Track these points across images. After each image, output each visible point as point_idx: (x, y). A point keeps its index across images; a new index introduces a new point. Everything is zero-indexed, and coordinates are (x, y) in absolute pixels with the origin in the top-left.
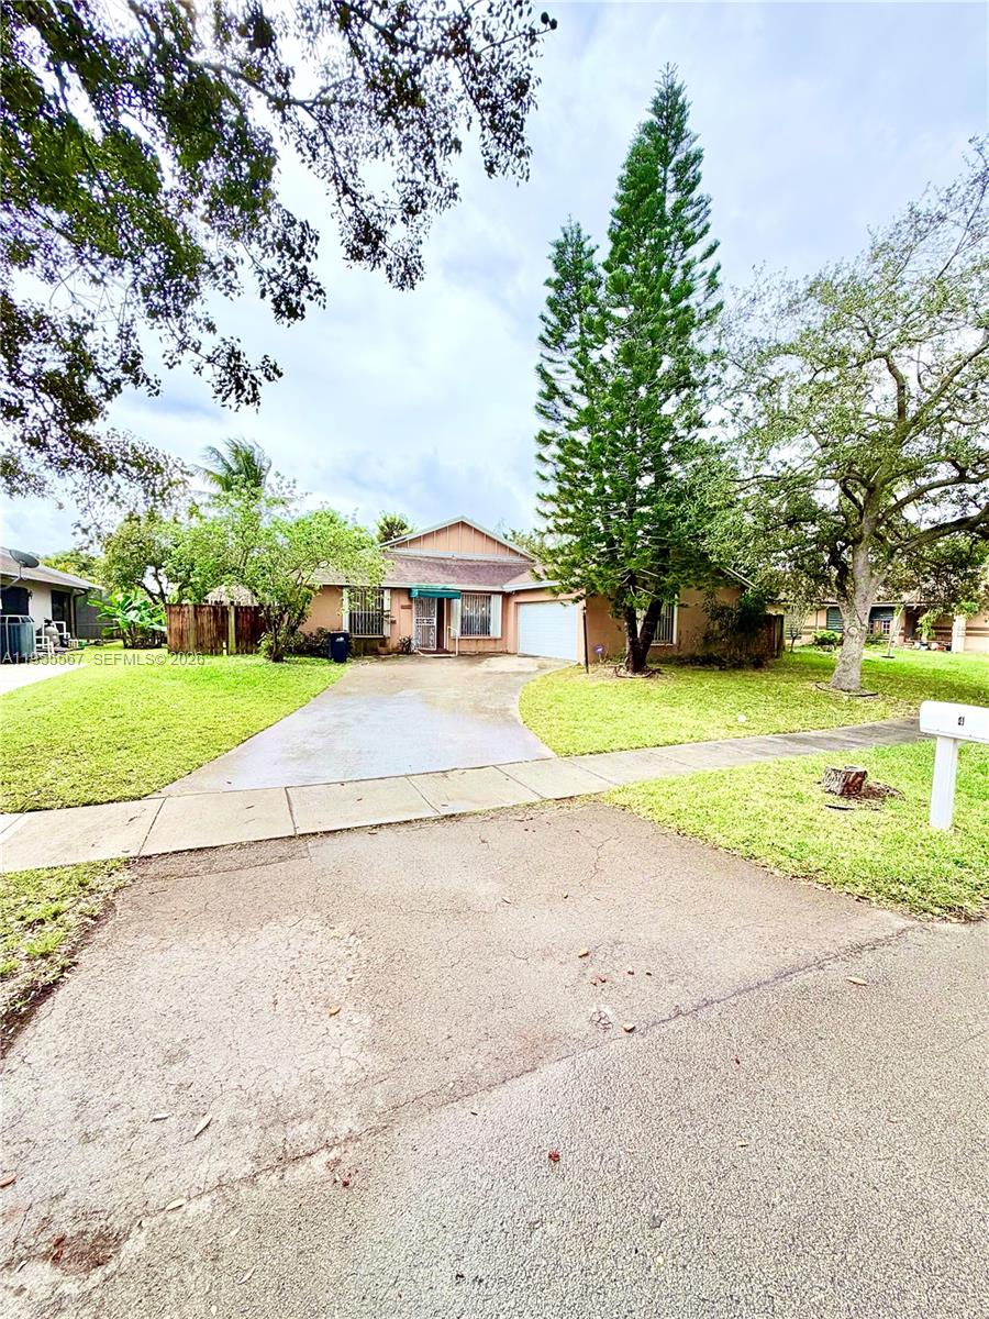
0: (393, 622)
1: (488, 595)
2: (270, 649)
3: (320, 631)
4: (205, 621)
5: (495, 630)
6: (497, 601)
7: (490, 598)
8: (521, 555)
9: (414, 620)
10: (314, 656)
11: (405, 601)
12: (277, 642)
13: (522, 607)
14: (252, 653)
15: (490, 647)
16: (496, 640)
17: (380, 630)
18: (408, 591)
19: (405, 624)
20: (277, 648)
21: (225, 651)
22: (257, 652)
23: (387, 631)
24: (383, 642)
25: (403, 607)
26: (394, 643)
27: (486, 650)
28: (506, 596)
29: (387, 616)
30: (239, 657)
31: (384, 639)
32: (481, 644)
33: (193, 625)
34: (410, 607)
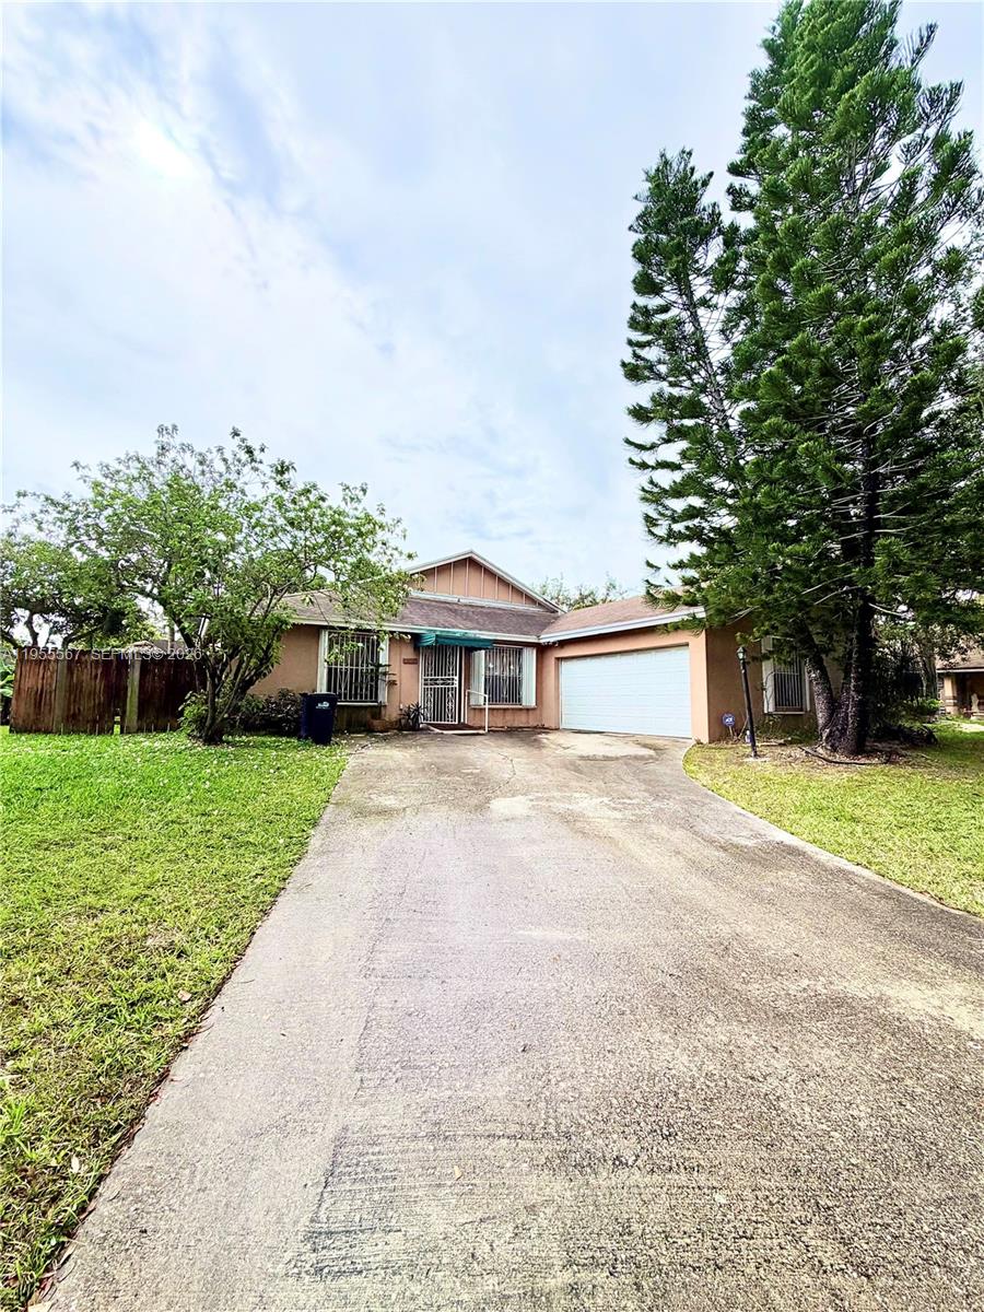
0: (392, 683)
1: (517, 648)
2: (200, 721)
3: (283, 694)
4: (85, 677)
5: (528, 697)
6: (529, 657)
7: (520, 652)
8: (540, 604)
9: (421, 681)
10: (272, 734)
11: (408, 653)
12: (214, 708)
13: (565, 666)
14: (164, 730)
15: (520, 720)
16: (528, 710)
17: (374, 694)
18: (416, 638)
19: (407, 686)
20: (213, 719)
21: (117, 729)
22: (175, 728)
23: (383, 697)
24: (377, 711)
25: (406, 662)
26: (392, 714)
27: (516, 725)
28: (542, 650)
29: (385, 674)
30: (140, 738)
31: (381, 707)
32: (509, 717)
33: (64, 682)
34: (415, 662)
